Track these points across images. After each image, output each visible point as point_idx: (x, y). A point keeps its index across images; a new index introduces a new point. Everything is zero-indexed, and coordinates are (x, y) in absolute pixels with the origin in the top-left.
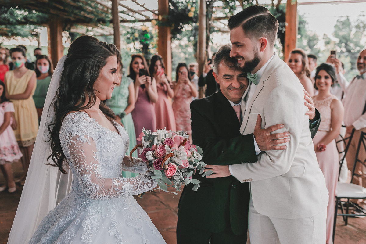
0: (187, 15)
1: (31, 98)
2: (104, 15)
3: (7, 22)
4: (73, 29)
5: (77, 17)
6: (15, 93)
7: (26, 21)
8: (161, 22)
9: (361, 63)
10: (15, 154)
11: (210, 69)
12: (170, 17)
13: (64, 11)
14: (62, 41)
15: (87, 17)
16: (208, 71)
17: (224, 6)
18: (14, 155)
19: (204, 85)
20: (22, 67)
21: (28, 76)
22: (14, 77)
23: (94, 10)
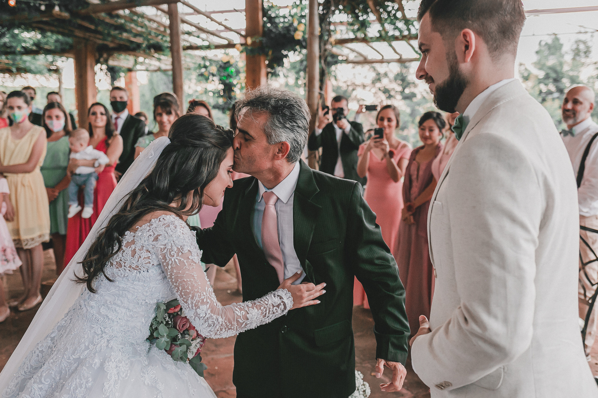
0: (293, 37)
1: (37, 170)
2: (160, 37)
3: (8, 51)
4: (113, 60)
5: (117, 41)
6: (12, 163)
7: (38, 49)
8: (249, 48)
9: (568, 110)
10: (7, 260)
11: (326, 122)
12: (264, 40)
13: (96, 32)
14: (94, 80)
15: (132, 42)
16: (324, 126)
17: (351, 20)
18: (6, 263)
19: (317, 149)
20: (23, 121)
21: (32, 136)
22: (10, 137)
23: (144, 30)
